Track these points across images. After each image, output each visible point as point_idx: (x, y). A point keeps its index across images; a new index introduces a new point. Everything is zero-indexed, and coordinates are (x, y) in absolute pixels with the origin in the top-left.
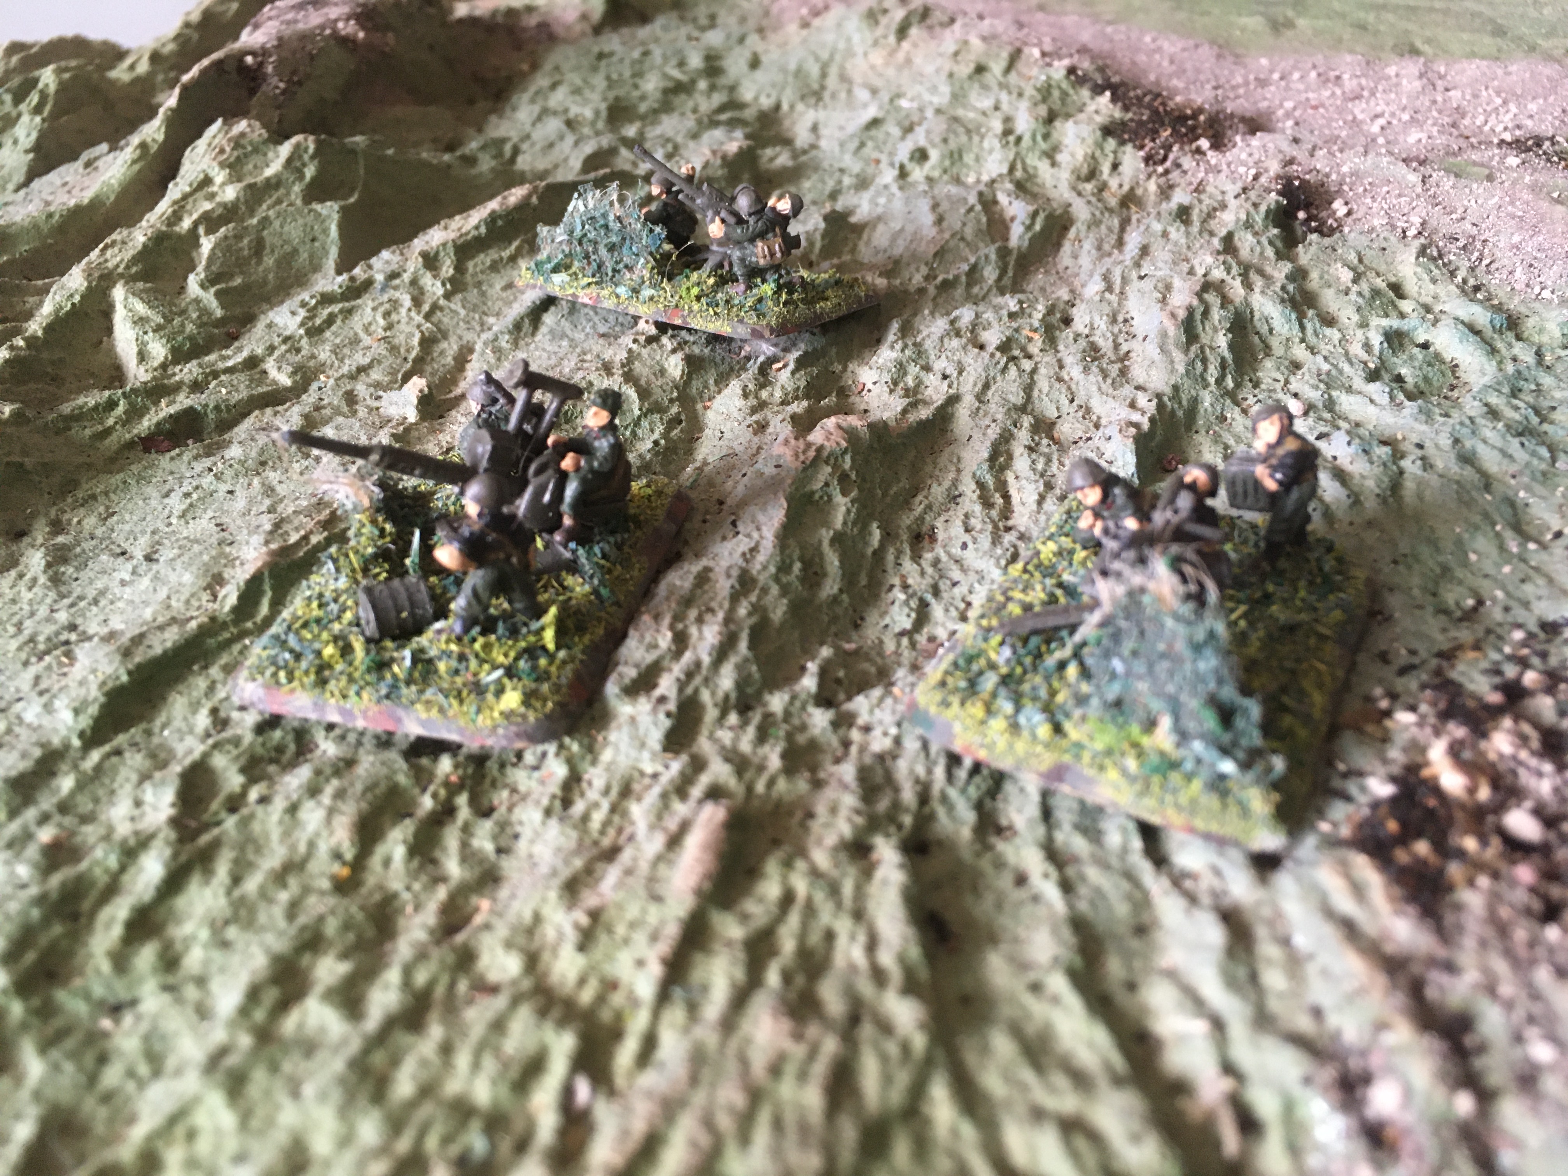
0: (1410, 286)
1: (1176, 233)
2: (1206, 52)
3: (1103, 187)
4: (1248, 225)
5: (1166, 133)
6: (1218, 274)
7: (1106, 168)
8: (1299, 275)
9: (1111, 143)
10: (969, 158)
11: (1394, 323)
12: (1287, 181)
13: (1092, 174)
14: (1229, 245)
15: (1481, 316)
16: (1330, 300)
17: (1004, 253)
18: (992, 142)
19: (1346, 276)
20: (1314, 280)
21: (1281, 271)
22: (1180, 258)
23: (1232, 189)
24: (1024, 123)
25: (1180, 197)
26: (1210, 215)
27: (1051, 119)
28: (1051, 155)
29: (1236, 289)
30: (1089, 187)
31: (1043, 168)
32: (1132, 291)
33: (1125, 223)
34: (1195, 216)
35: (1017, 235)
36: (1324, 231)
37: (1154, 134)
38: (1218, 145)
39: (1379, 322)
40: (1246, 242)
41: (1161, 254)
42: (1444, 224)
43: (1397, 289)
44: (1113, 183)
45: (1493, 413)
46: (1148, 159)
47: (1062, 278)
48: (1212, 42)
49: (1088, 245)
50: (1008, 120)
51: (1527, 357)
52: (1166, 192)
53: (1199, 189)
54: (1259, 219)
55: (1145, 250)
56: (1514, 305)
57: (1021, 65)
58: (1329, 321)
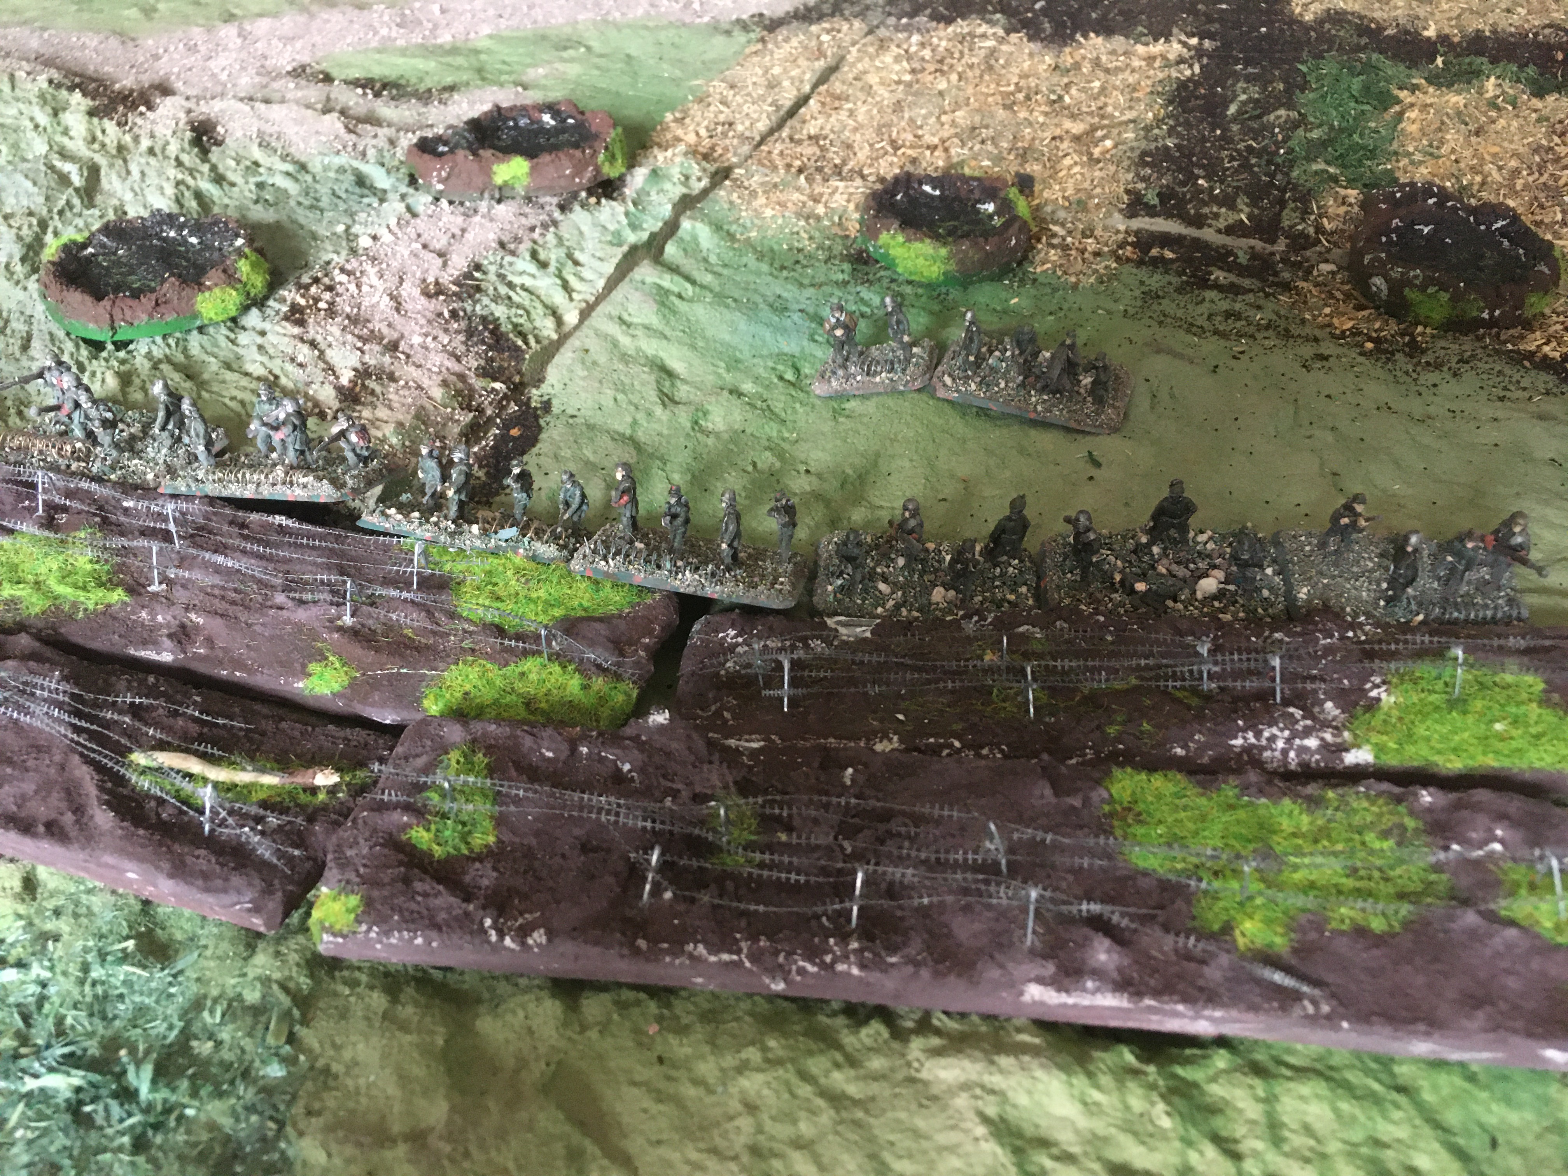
0: (261, 161)
1: (152, 161)
2: (113, 42)
3: (103, 145)
4: (183, 150)
5: (121, 109)
6: (180, 176)
7: (99, 134)
8: (214, 168)
9: (95, 120)
10: (23, 145)
11: (259, 179)
12: (191, 123)
13: (94, 139)
14: (179, 163)
15: (289, 167)
16: (231, 176)
17: (77, 190)
18: (31, 134)
19: (233, 163)
20: (221, 169)
21: (206, 168)
22: (160, 173)
23: (169, 133)
24: (43, 119)
25: (145, 143)
26: (164, 149)
27: (55, 114)
28: (66, 132)
29: (190, 181)
30: (96, 146)
31: (65, 141)
32: (147, 191)
33: (125, 161)
34: (157, 150)
35: (77, 180)
36: (219, 143)
37: (115, 110)
38: (150, 108)
39: (253, 180)
40: (185, 158)
41: (151, 173)
42: (268, 129)
43: (256, 164)
44: (107, 141)
45: (299, 204)
46: (119, 124)
47: (111, 195)
48: (114, 33)
49: (114, 177)
50: (32, 119)
51: (309, 178)
52: (136, 139)
53: (152, 136)
54: (187, 146)
55: (143, 173)
56: (303, 159)
57: (18, 84)
58: (233, 185)
